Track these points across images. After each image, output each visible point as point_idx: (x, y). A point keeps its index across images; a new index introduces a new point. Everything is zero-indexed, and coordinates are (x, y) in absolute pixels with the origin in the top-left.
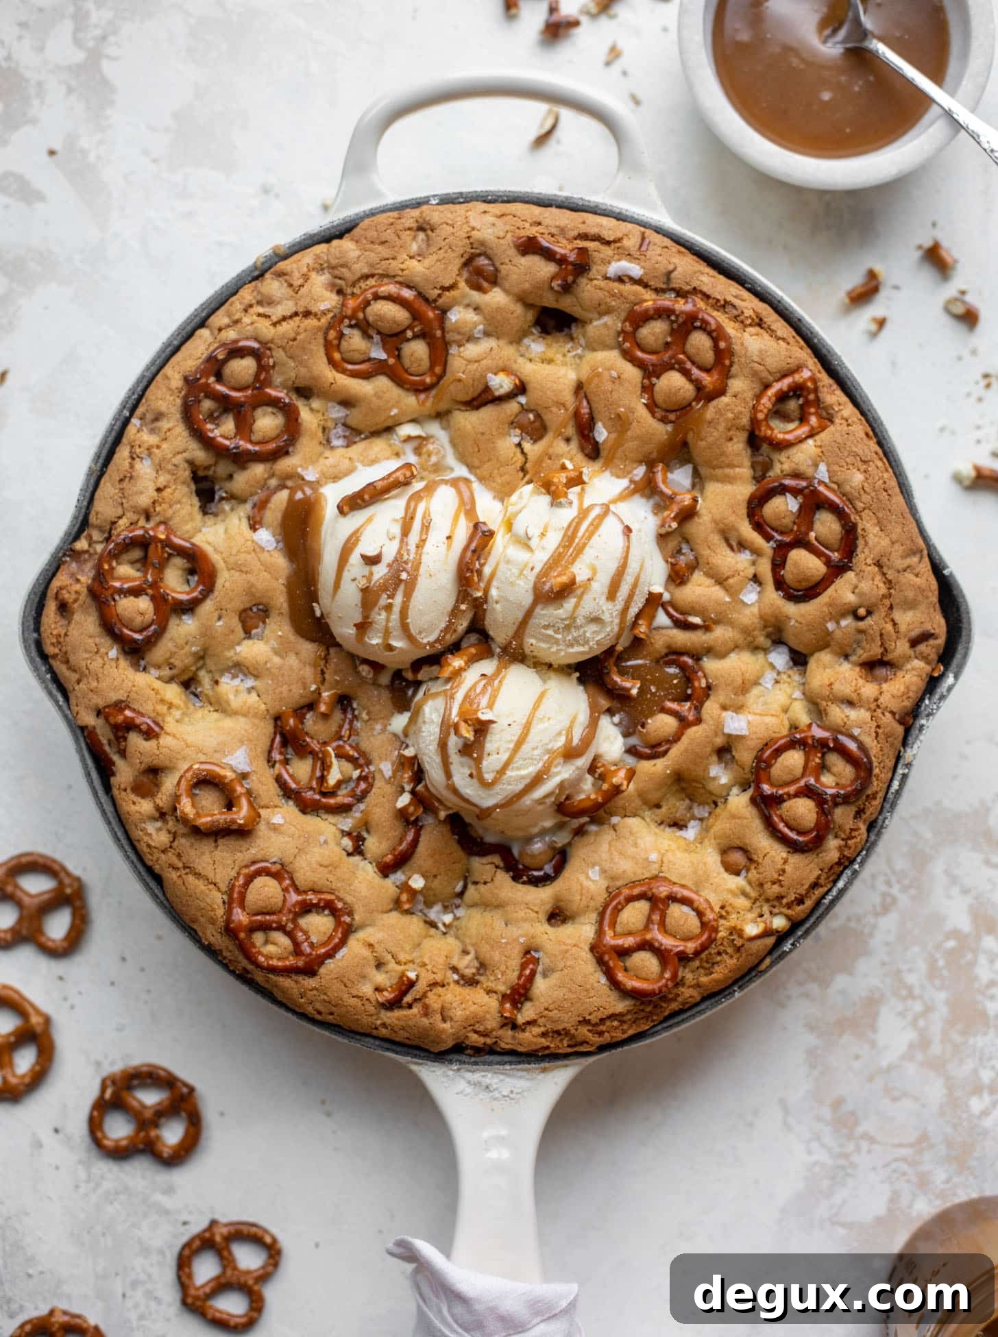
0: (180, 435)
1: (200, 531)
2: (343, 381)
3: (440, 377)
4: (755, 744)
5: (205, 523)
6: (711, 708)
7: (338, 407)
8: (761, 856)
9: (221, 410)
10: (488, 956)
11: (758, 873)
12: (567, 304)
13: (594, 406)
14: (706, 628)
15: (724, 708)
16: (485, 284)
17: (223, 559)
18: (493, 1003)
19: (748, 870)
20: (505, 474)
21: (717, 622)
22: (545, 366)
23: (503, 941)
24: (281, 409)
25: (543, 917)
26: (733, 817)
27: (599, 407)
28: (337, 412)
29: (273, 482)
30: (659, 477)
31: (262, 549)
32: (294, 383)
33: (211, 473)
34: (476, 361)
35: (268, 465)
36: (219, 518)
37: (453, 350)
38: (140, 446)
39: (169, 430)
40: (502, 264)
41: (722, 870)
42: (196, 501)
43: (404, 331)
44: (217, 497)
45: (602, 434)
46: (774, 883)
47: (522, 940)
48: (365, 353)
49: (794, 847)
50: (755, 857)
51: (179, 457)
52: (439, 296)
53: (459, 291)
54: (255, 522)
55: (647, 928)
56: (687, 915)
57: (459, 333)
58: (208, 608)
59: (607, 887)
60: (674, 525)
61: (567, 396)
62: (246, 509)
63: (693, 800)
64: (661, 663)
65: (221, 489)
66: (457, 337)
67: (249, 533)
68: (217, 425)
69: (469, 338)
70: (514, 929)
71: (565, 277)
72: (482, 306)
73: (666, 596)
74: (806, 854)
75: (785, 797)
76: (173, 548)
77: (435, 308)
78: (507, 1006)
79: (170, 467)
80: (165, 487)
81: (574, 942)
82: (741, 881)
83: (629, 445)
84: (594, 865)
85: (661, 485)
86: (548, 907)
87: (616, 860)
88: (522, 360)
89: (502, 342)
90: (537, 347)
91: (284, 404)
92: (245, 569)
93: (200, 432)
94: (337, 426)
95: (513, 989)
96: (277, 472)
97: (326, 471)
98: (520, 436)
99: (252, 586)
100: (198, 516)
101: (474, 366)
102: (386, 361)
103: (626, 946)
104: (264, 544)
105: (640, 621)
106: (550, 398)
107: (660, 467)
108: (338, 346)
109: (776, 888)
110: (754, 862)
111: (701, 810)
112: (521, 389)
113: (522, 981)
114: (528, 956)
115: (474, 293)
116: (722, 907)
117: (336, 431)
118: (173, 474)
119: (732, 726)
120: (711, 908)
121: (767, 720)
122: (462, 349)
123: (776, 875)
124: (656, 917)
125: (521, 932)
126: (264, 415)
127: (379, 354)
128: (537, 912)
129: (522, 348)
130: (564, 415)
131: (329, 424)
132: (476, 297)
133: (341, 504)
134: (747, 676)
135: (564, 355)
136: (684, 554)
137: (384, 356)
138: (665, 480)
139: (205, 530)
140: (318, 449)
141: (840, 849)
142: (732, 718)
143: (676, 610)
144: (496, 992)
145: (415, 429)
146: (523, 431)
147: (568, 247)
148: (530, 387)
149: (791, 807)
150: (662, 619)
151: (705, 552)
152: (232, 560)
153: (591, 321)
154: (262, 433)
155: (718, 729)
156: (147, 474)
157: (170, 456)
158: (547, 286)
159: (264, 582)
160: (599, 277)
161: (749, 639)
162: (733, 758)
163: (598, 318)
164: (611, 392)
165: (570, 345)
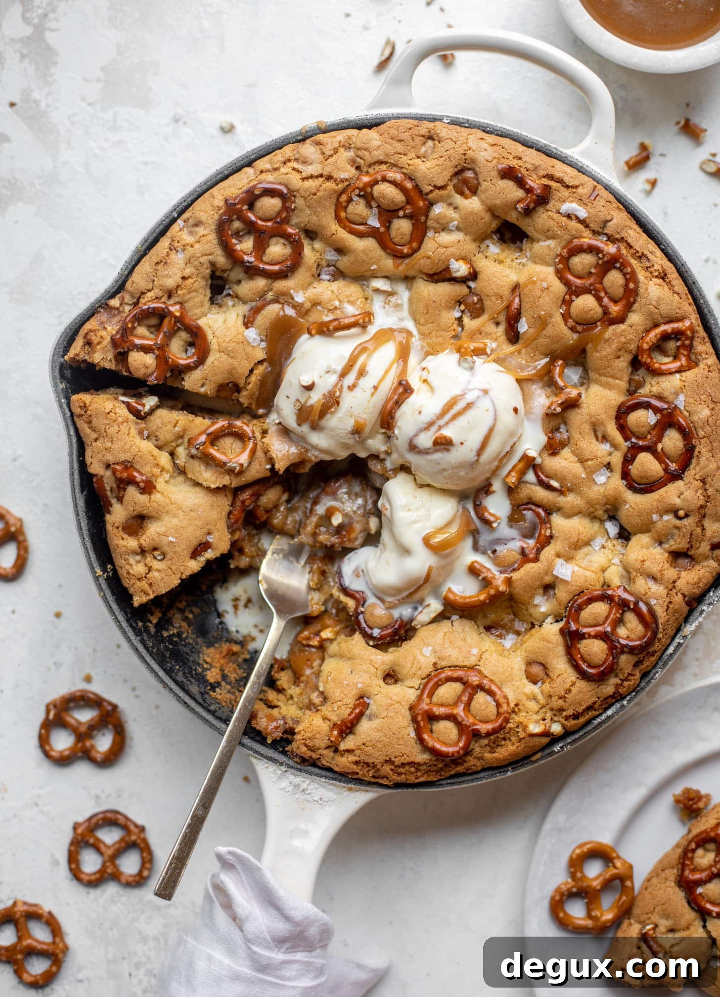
0: (210, 241)
1: (206, 316)
2: (342, 234)
3: (415, 251)
4: (574, 589)
5: (211, 310)
6: (548, 552)
7: (333, 252)
8: (557, 675)
9: (246, 231)
10: (331, 691)
11: (551, 687)
12: (525, 225)
13: (524, 304)
14: (561, 492)
15: (558, 555)
16: (467, 192)
17: (218, 343)
18: (325, 727)
19: (543, 683)
20: (441, 336)
21: (570, 490)
22: (495, 264)
23: (345, 683)
24: (291, 243)
25: (380, 674)
26: (544, 639)
27: (527, 306)
28: (331, 256)
29: (270, 296)
30: (557, 370)
31: (249, 343)
32: (305, 225)
33: (225, 275)
34: (446, 247)
35: (270, 281)
36: (222, 310)
37: (430, 234)
38: (178, 242)
39: (204, 236)
40: (484, 181)
41: (524, 677)
42: (208, 293)
43: (398, 210)
44: (225, 293)
45: (523, 327)
46: (560, 698)
47: (359, 686)
48: (364, 218)
49: (583, 675)
50: (551, 674)
51: (205, 258)
52: (431, 191)
53: (447, 191)
54: (248, 322)
55: (456, 704)
56: (489, 703)
57: (438, 223)
58: (196, 376)
59: (435, 664)
60: (559, 410)
61: (506, 292)
62: (243, 309)
63: (516, 615)
64: (522, 508)
65: (230, 288)
66: (436, 225)
67: (242, 328)
68: (240, 242)
69: (444, 228)
70: (357, 677)
71: (529, 203)
72: (461, 207)
73: (538, 461)
74: (590, 683)
75: (587, 635)
76: (183, 324)
77: (425, 199)
78: (335, 733)
79: (196, 263)
80: (189, 277)
81: (398, 700)
82: (535, 689)
83: (542, 341)
84: (429, 645)
85: (557, 377)
86: (386, 668)
87: (446, 646)
88: (480, 256)
89: (468, 238)
90: (494, 249)
91: (294, 239)
92: (232, 355)
93: (227, 243)
94: (328, 266)
95: (343, 721)
96: (275, 289)
97: (312, 297)
98: (463, 312)
99: (234, 368)
100: (207, 304)
101: (442, 250)
102: (378, 228)
103: (437, 713)
104: (251, 341)
105: (513, 474)
106: (492, 289)
107: (560, 362)
108: (346, 207)
109: (561, 702)
110: (550, 678)
111: (520, 626)
112: (474, 276)
113: (351, 717)
114: (361, 700)
115: (458, 196)
116: (516, 705)
117: (327, 269)
118: (198, 269)
119: (560, 570)
120: (508, 703)
121: (588, 573)
122: (437, 235)
123: (563, 693)
124: (465, 698)
125: (361, 680)
126: (276, 244)
127: (374, 222)
128: (377, 669)
129: (483, 247)
130: (500, 305)
131: (324, 263)
132: (458, 199)
133: (311, 327)
134: (582, 537)
135: (512, 261)
136: (560, 433)
137: (377, 225)
138: (561, 374)
139: (209, 316)
140: (310, 279)
141: (617, 686)
142: (562, 565)
143: (543, 473)
144: (329, 720)
145: (385, 284)
146: (466, 308)
147: (537, 182)
148: (480, 277)
149: (588, 644)
150: (531, 476)
151: (577, 436)
152: (224, 345)
153: (538, 241)
154: (271, 257)
155: (549, 570)
156: (178, 263)
157: (199, 255)
158: (513, 206)
159: (243, 367)
160: (554, 210)
161: (592, 509)
162: (555, 594)
163: (544, 241)
164: (539, 298)
165: (518, 254)
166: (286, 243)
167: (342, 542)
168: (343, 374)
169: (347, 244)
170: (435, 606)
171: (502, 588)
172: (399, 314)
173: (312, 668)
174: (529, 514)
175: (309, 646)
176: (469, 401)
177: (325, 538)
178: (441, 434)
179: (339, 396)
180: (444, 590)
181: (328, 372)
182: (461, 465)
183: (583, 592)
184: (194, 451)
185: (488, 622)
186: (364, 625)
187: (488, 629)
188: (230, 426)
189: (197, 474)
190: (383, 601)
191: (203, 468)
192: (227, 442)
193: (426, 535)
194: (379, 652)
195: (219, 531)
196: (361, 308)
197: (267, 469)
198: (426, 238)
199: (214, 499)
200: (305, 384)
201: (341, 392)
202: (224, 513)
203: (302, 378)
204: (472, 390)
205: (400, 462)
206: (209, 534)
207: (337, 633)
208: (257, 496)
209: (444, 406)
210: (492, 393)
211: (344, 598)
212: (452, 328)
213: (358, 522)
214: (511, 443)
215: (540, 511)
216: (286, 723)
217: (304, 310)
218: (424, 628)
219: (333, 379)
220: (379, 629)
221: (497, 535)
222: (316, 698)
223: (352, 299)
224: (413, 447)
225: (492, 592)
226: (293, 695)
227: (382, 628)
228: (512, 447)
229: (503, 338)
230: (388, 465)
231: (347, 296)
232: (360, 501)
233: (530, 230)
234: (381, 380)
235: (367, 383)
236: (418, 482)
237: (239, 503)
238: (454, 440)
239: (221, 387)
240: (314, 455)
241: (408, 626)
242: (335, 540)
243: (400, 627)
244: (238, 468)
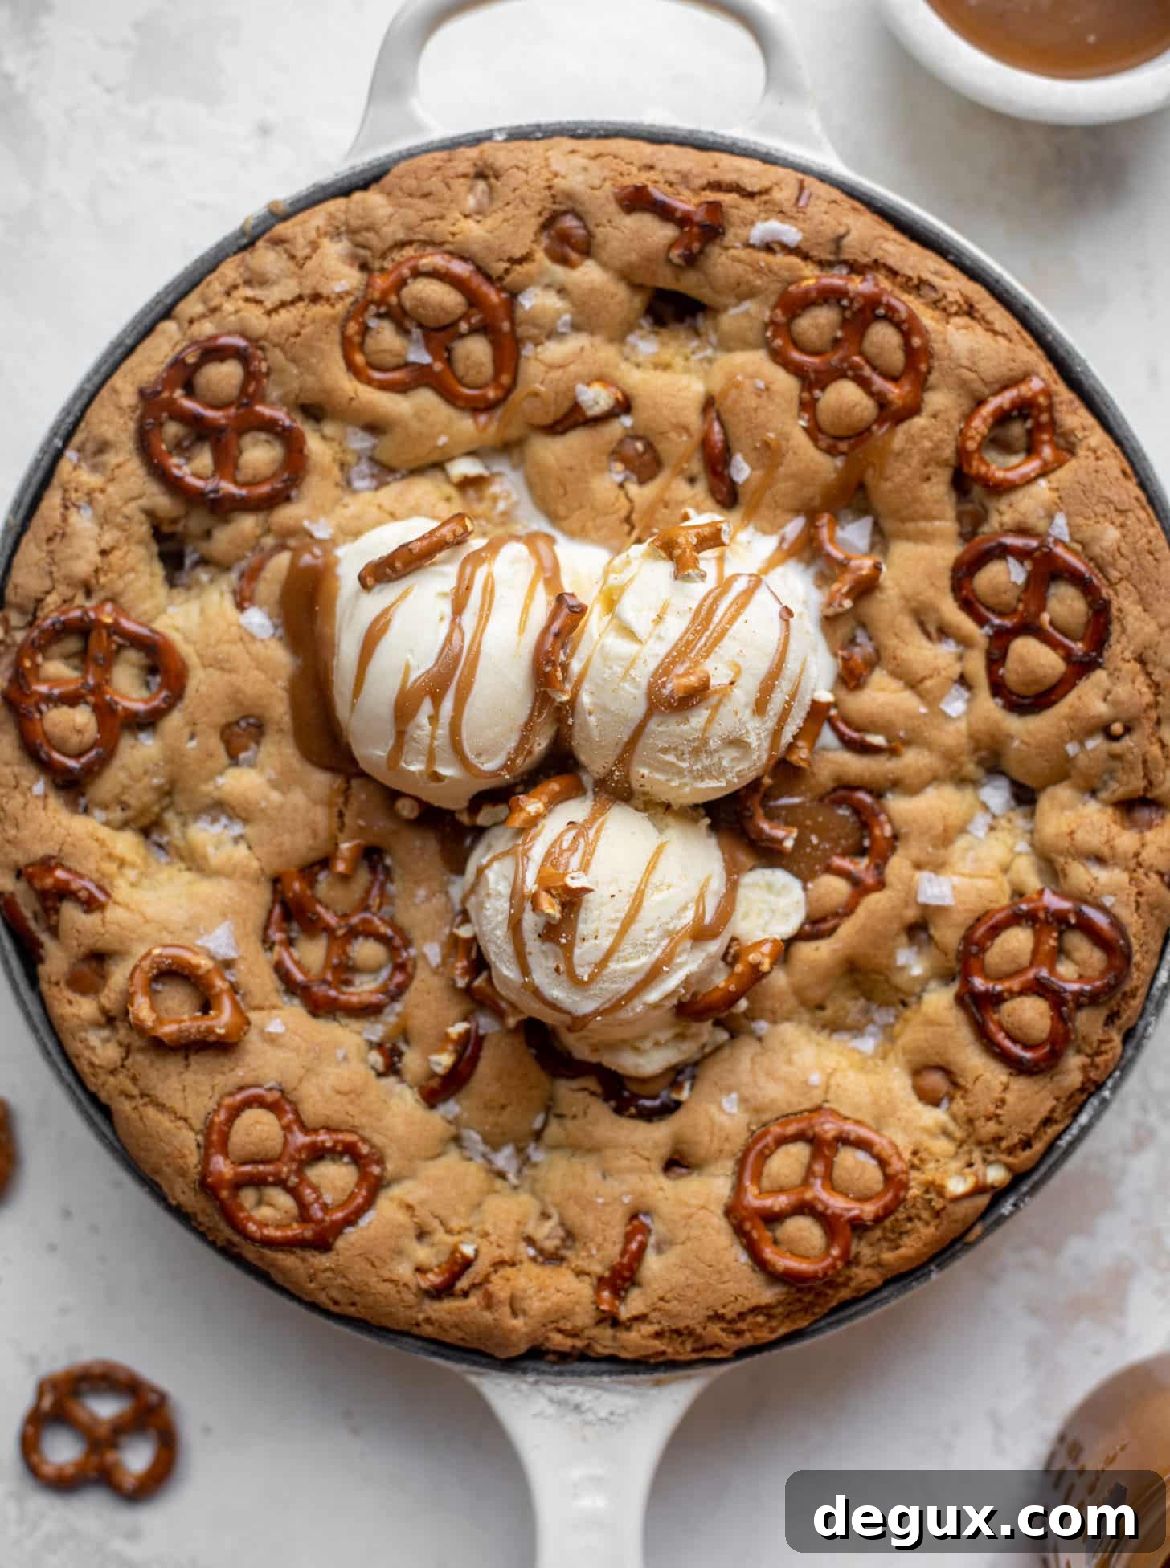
0: (133, 473)
1: (165, 611)
2: (369, 395)
3: (509, 390)
4: (963, 918)
5: (172, 599)
6: (898, 866)
7: (361, 434)
8: (970, 1079)
9: (193, 438)
10: (577, 1222)
11: (967, 1104)
12: (689, 284)
13: (731, 429)
14: (892, 752)
15: (918, 866)
16: (574, 256)
17: (197, 652)
18: (584, 1289)
19: (951, 1099)
21: (907, 743)
22: (658, 373)
23: (600, 1200)
24: (278, 435)
25: (656, 1166)
26: (931, 1022)
27: (738, 430)
28: (360, 442)
29: (269, 541)
30: (824, 533)
31: (253, 638)
32: (298, 397)
33: (180, 528)
34: (561, 367)
35: (261, 517)
36: (193, 593)
37: (528, 350)
38: (77, 490)
39: (119, 466)
40: (598, 226)
41: (915, 1098)
42: (158, 568)
43: (456, 323)
44: (188, 562)
45: (742, 470)
46: (989, 1118)
47: (626, 1200)
48: (400, 355)
49: (1017, 1067)
50: (962, 1081)
51: (133, 505)
52: (507, 271)
53: (535, 265)
54: (243, 599)
55: (807, 1182)
56: (865, 1164)
57: (536, 326)
59: (750, 1123)
60: (847, 603)
61: (693, 419)
62: (229, 581)
65: (195, 551)
66: (533, 331)
67: (235, 613)
68: (187, 460)
69: (550, 334)
71: (689, 244)
72: (569, 286)
75: (1006, 995)
76: (125, 636)
77: (501, 289)
78: (605, 1294)
79: (119, 519)
80: (113, 549)
81: (701, 1202)
82: (941, 1115)
83: (781, 487)
84: (730, 1092)
85: (827, 545)
86: (665, 1150)
87: (761, 1084)
88: (626, 366)
89: (597, 339)
90: (647, 346)
91: (283, 428)
92: (227, 666)
93: (163, 468)
94: (360, 461)
95: (613, 1269)
96: (273, 526)
97: (344, 525)
98: (623, 475)
99: (239, 690)
100: (162, 590)
101: (557, 374)
102: (429, 366)
103: (777, 1209)
104: (255, 630)
106: (667, 419)
107: (826, 519)
108: (362, 344)
109: (992, 1126)
110: (961, 1088)
111: (882, 1014)
112: (625, 406)
113: (626, 1259)
114: (635, 1223)
115: (558, 268)
116: (915, 1153)
117: (359, 467)
118: (125, 530)
119: (930, 892)
120: (899, 1154)
121: (980, 883)
122: (540, 349)
123: (992, 1108)
124: (819, 1168)
125: (625, 1189)
126: (254, 445)
127: (419, 356)
128: (649, 1158)
129: (627, 348)
130: (689, 443)
131: (350, 458)
132: (561, 273)
134: (950, 820)
135: (687, 359)
136: (860, 646)
137: (425, 358)
138: (834, 538)
139: (172, 610)
140: (334, 493)
141: (1084, 1069)
142: (929, 881)
143: (848, 726)
144: (589, 1274)
146: (627, 468)
147: (694, 200)
148: (638, 403)
149: (1014, 1009)
150: (828, 738)
151: (890, 642)
152: (209, 653)
153: (726, 308)
154: (252, 471)
155: (909, 898)
156: (86, 529)
157: (120, 503)
158: (663, 257)
160: (738, 244)
161: (954, 767)
162: (931, 938)
163: (737, 305)
164: (756, 410)
165: (695, 343)
166: (269, 438)
183: (979, 919)
198: (523, 361)
215: (862, 796)
218: (711, 1061)
229: (709, 503)
233: (704, 294)
239: (227, 732)
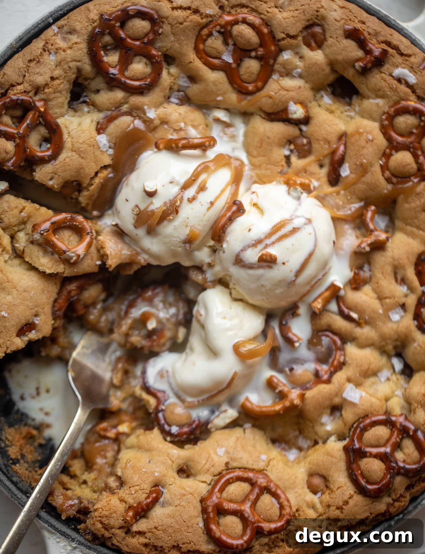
0: (81, 49)
1: (63, 116)
2: (198, 64)
3: (259, 89)
4: (360, 411)
5: (68, 113)
6: (340, 376)
7: (186, 79)
8: (336, 487)
9: (113, 46)
10: (130, 476)
11: (330, 498)
12: (358, 82)
13: (349, 151)
14: (358, 323)
15: (349, 380)
16: (313, 44)
17: (72, 142)
18: (121, 507)
19: (323, 493)
20: (270, 169)
21: (367, 323)
22: (327, 113)
23: (144, 470)
24: (152, 63)
25: (175, 467)
26: (328, 454)
27: (350, 153)
28: (183, 82)
29: (125, 108)
30: (369, 214)
31: (99, 148)
32: (167, 50)
33: (86, 83)
34: (287, 90)
35: (127, 95)
36: (78, 114)
37: (275, 77)
38: (52, 45)
39: (76, 43)
40: (331, 37)
41: (306, 486)
42: (69, 96)
43: (251, 51)
44: (81, 100)
45: (345, 171)
46: (338, 508)
47: (156, 474)
48: (219, 53)
49: (361, 490)
50: (332, 486)
51: (74, 63)
52: (283, 39)
53: (296, 41)
54: (101, 128)
55: (243, 502)
56: (274, 505)
57: (284, 68)
58: (47, 169)
59: (227, 464)
60: (368, 249)
61: (333, 138)
62: (98, 116)
63: (301, 432)
64: (320, 334)
65: (86, 96)
66: (282, 70)
67: (94, 133)
68: (107, 55)
69: (288, 73)
70: (154, 466)
71: (367, 63)
72: (306, 58)
73: (342, 293)
74: (366, 498)
75: (368, 454)
76: (45, 120)
77: (276, 45)
78: (131, 514)
79: (66, 67)
80: (57, 78)
81: (191, 491)
82: (315, 499)
83: (361, 186)
84: (222, 446)
85: (368, 220)
86: (180, 462)
87: (238, 449)
88: (314, 103)
89: (308, 86)
90: (327, 100)
91: (156, 60)
92: (82, 155)
93: (96, 54)
94: (179, 91)
95: (140, 503)
96: (131, 102)
97: (161, 116)
98: (291, 151)
99: (82, 168)
100: (66, 106)
101: (283, 93)
102: (230, 64)
103: (226, 508)
104: (101, 145)
105: (320, 300)
106: (322, 134)
107: (373, 208)
108: (205, 40)
109: (338, 512)
110: (330, 489)
111: (303, 443)
112: (306, 120)
113: (148, 501)
114: (157, 488)
115: (304, 47)
116: (297, 510)
117: (177, 93)
118: (66, 73)
119: (349, 393)
120: (290, 507)
121: (374, 400)
122: (281, 78)
123: (341, 504)
124: (252, 497)
125: (158, 469)
126: (139, 62)
127: (228, 58)
128: (173, 462)
129: (318, 96)
130: (326, 149)
131: (176, 87)
132: (305, 51)
133: (159, 142)
134: (373, 366)
135: (342, 113)
136: (364, 271)
137: (230, 61)
138: (372, 219)
139: (66, 117)
140: (161, 99)
141: (389, 505)
142: (352, 389)
143: (344, 304)
144: (126, 503)
145: (226, 116)
146: (295, 148)
147: (377, 46)
148: (313, 122)
149: (369, 462)
150: (333, 306)
151: (379, 275)
152: (77, 145)
153: (368, 98)
154: (133, 73)
155: (339, 392)
156: (49, 64)
157: (69, 60)
158: (352, 63)
159: (91, 168)
160: (387, 73)
161: (383, 343)
162: (341, 415)
163: (374, 99)
164: (363, 148)
165: (347, 108)
166: (148, 62)
167: (152, 346)
168: (185, 187)
169: (201, 73)
170: (231, 414)
171: (297, 402)
172: (234, 144)
173: (105, 457)
174: (325, 340)
175: (106, 438)
176: (295, 226)
177: (136, 339)
178: (268, 253)
179: (179, 206)
180: (242, 399)
181: (171, 183)
182: (280, 283)
183: (367, 416)
184: (37, 236)
185: (275, 435)
186: (163, 422)
187: (274, 441)
188: (72, 219)
189: (35, 259)
190: (183, 401)
191: (41, 254)
192: (66, 234)
193: (237, 343)
194: (175, 447)
195: (45, 315)
196: (202, 133)
197: (97, 265)
198: (271, 80)
199: (46, 284)
200: (148, 189)
201: (181, 203)
202: (52, 299)
203: (146, 184)
204: (298, 217)
205: (221, 275)
206: (36, 315)
207: (133, 430)
208: (81, 289)
209: (273, 228)
210: (314, 223)
211: (145, 396)
212: (280, 164)
213: (169, 329)
214: (323, 273)
215: (336, 338)
216: (81, 502)
217: (152, 126)
218: (219, 432)
219: (175, 190)
220: (177, 426)
221: (296, 355)
222: (112, 482)
223: (195, 123)
224: (238, 261)
225: (287, 404)
226: (88, 480)
227: (181, 426)
228: (323, 276)
229: (325, 179)
230: (210, 275)
231: (192, 121)
232: (173, 311)
233: (362, 88)
234: (217, 198)
235: (205, 198)
236: (233, 296)
237: (65, 293)
238: (278, 260)
239: (67, 184)
240: (144, 258)
241: (204, 428)
242: (145, 343)
243: (197, 427)
244: (75, 258)
